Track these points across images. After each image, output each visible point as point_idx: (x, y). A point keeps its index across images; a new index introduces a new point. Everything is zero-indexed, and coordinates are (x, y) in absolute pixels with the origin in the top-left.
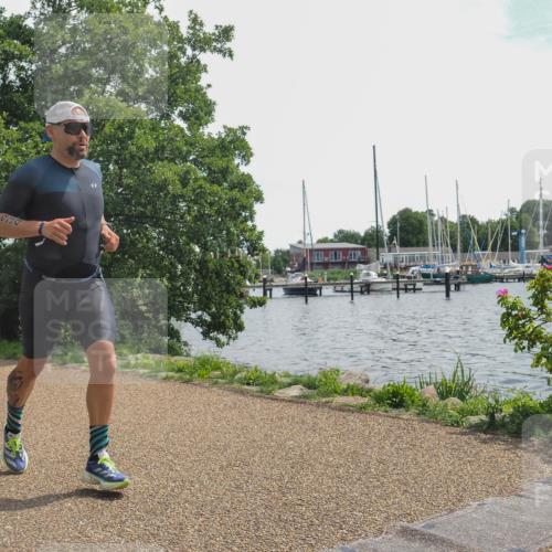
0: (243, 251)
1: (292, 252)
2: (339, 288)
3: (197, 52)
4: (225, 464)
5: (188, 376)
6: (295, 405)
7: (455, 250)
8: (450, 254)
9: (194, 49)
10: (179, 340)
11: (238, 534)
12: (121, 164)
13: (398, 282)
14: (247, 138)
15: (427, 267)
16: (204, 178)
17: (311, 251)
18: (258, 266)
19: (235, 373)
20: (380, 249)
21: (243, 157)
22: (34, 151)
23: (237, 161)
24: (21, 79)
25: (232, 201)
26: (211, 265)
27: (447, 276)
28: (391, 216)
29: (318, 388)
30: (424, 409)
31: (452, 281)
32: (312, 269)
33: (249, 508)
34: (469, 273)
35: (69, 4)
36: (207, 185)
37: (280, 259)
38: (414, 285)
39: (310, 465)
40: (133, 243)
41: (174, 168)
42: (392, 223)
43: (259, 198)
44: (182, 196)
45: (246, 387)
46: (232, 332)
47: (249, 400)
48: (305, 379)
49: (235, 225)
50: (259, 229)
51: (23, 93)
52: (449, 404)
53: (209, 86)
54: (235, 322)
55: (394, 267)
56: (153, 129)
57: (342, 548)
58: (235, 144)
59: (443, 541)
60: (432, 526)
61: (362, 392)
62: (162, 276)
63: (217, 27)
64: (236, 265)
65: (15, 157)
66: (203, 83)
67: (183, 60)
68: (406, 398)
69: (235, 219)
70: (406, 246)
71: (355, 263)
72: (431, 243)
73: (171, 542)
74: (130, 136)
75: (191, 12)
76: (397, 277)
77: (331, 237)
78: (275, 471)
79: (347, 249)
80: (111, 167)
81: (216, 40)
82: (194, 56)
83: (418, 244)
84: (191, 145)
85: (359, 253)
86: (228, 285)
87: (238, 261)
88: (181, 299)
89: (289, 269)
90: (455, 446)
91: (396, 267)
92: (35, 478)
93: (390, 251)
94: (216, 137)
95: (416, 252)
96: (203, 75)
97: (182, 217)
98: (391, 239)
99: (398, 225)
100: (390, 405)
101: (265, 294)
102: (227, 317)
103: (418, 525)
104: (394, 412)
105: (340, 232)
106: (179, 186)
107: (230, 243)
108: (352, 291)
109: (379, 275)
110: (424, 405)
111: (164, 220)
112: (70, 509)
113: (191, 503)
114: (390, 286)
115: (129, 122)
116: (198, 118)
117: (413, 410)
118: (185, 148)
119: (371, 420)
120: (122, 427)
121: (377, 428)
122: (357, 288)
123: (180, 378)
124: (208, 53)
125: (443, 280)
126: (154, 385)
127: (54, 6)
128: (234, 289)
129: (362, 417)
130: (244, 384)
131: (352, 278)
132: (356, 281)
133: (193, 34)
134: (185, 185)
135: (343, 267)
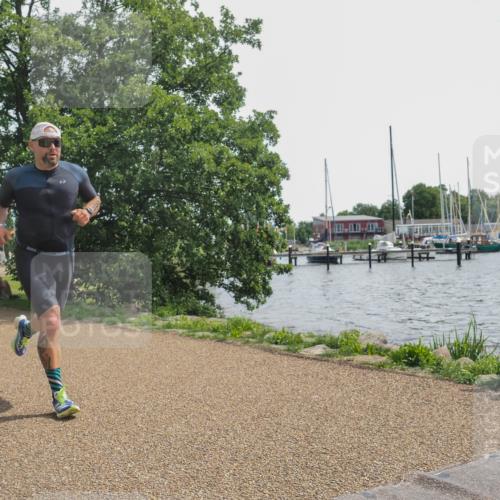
0: (271, 223)
1: (315, 224)
2: (358, 257)
3: (229, 43)
4: (256, 415)
5: (222, 336)
6: (319, 363)
7: (465, 221)
8: (461, 225)
9: (226, 40)
10: (213, 304)
11: (269, 478)
12: (162, 145)
13: (412, 251)
14: (274, 121)
15: (440, 237)
16: (236, 158)
17: (333, 223)
18: (284, 236)
19: (265, 333)
20: (396, 221)
21: (271, 138)
22: (85, 135)
23: (265, 142)
25: (261, 178)
26: (242, 236)
27: (458, 245)
28: (406, 191)
29: (340, 348)
30: (437, 367)
31: (463, 250)
32: (333, 239)
34: (479, 243)
35: (115, 3)
36: (239, 164)
37: (304, 230)
38: (428, 254)
40: (173, 216)
41: (209, 148)
42: (407, 197)
43: (286, 175)
44: (216, 173)
45: (274, 346)
46: (261, 296)
47: (277, 358)
48: (328, 339)
49: (264, 199)
50: (285, 203)
52: (462, 363)
53: (240, 74)
54: (264, 288)
55: (409, 237)
56: (190, 114)
57: (364, 494)
58: (264, 126)
59: (457, 489)
60: (447, 476)
61: (379, 351)
62: (198, 246)
63: (247, 20)
64: (265, 236)
65: (70, 140)
66: (234, 71)
67: (217, 51)
68: (422, 357)
69: (264, 193)
70: (420, 218)
71: (372, 234)
72: (443, 215)
73: (209, 485)
74: (170, 120)
75: (223, 7)
76: (412, 247)
77: (350, 210)
79: (366, 221)
80: (153, 148)
81: (247, 33)
82: (226, 47)
83: (431, 217)
84: (224, 127)
85: (376, 225)
86: (257, 254)
87: (267, 232)
88: (215, 267)
90: (468, 403)
91: (410, 237)
92: (89, 424)
93: (405, 223)
94: (247, 120)
95: (430, 224)
96: (235, 64)
97: (216, 193)
98: (406, 212)
99: (413, 199)
100: (407, 364)
101: (290, 261)
102: (257, 283)
103: (434, 474)
104: (411, 370)
105: (359, 205)
106: (214, 164)
107: (259, 216)
108: (370, 260)
109: (395, 245)
110: (438, 364)
111: (200, 195)
112: (120, 453)
113: (226, 450)
114: (405, 255)
115: (169, 107)
116: (230, 103)
117: (428, 369)
118: (219, 131)
119: (389, 378)
120: (164, 381)
121: (395, 384)
122: (374, 256)
123: (215, 338)
124: (239, 44)
125: (454, 249)
126: (192, 343)
127: (102, 6)
128: (262, 258)
129: (381, 374)
130: (272, 343)
131: (370, 248)
132: (373, 250)
133: (225, 27)
134: (218, 164)
135: (362, 238)
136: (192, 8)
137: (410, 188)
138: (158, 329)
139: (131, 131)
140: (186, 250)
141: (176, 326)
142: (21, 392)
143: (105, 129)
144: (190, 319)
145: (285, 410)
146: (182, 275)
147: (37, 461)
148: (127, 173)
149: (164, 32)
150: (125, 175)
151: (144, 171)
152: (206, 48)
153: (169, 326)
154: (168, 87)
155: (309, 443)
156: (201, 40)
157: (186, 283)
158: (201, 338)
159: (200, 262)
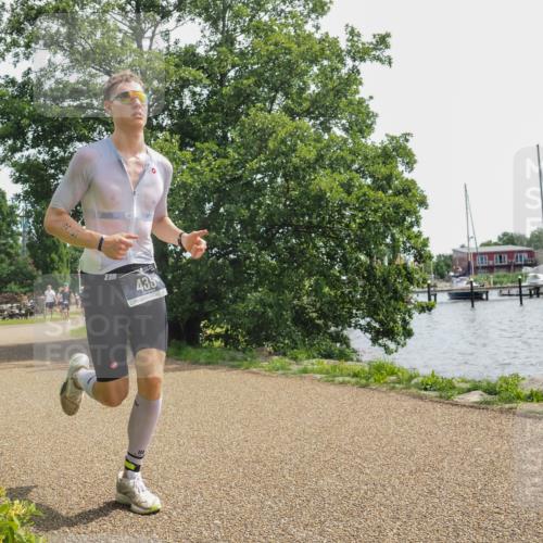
1: (455, 256)
3: (357, 63)
4: (414, 468)
5: (364, 381)
6: (478, 411)
9: (354, 59)
10: (348, 346)
12: (288, 177)
14: (409, 145)
16: (369, 186)
17: (475, 255)
19: (411, 378)
21: (407, 164)
22: (207, 169)
23: (401, 168)
24: (196, 104)
25: (397, 207)
29: (499, 394)
33: (445, 514)
35: (235, 30)
36: (371, 193)
37: (442, 264)
40: (302, 252)
41: (339, 177)
43: (423, 203)
44: (347, 205)
45: (423, 392)
46: (401, 339)
47: (429, 405)
48: (485, 384)
49: (401, 232)
50: (425, 236)
51: (198, 116)
53: (371, 98)
54: (404, 328)
58: (399, 150)
64: (403, 272)
65: (191, 176)
69: (400, 224)
71: (520, 266)
74: (293, 149)
75: (347, 25)
77: (495, 240)
78: (467, 478)
79: (513, 252)
80: (279, 180)
81: (375, 49)
82: (355, 71)
84: (355, 153)
85: (525, 256)
86: (395, 291)
88: (348, 306)
89: (452, 274)
94: (380, 146)
97: (347, 226)
101: (430, 299)
102: (395, 322)
105: (505, 234)
106: (344, 194)
107: (394, 249)
108: (521, 295)
112: (271, 507)
118: (349, 158)
120: (307, 430)
122: (525, 291)
123: (357, 383)
124: (368, 62)
126: (332, 389)
127: (222, 33)
128: (401, 296)
130: (421, 389)
131: (520, 281)
132: (523, 284)
133: (352, 46)
134: (349, 193)
135: (509, 270)
136: (313, 30)
138: (294, 374)
139: (254, 164)
140: (316, 290)
141: (313, 371)
142: (160, 441)
143: (227, 162)
144: (327, 363)
145: (445, 464)
146: (315, 315)
147: (186, 513)
148: (252, 207)
149: (288, 57)
150: (250, 210)
151: (268, 205)
152: (333, 69)
153: (305, 371)
154: (293, 114)
155: (478, 500)
157: (318, 325)
158: (341, 383)
159: (330, 303)
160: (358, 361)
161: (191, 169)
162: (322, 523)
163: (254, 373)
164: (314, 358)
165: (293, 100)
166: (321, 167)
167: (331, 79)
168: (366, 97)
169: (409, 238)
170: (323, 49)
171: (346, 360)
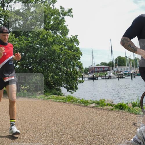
0: (77, 68)
1: (89, 68)
2: (102, 78)
3: (64, 16)
4: (77, 124)
5: (65, 101)
6: (94, 109)
7: (133, 67)
8: (132, 68)
10: (61, 92)
11: (83, 143)
13: (118, 76)
14: (77, 38)
15: (126, 71)
16: (67, 49)
17: (94, 68)
19: (77, 100)
21: (77, 43)
22: (23, 43)
23: (75, 44)
25: (74, 55)
27: (132, 74)
29: (99, 104)
30: (129, 110)
32: (95, 73)
33: (85, 136)
34: (137, 73)
36: (67, 51)
37: (86, 70)
38: (123, 76)
39: (100, 125)
40: (49, 66)
41: (59, 46)
42: (116, 60)
43: (81, 54)
44: (61, 54)
45: (80, 104)
46: (75, 90)
47: (82, 107)
48: (96, 102)
50: (81, 63)
52: (136, 108)
53: (67, 25)
54: (76, 87)
55: (117, 72)
58: (74, 40)
61: (111, 105)
63: (68, 9)
64: (76, 72)
68: (124, 107)
69: (75, 60)
70: (120, 66)
71: (106, 71)
72: (127, 65)
74: (47, 38)
76: (118, 74)
77: (100, 64)
78: (91, 126)
79: (105, 67)
80: (43, 47)
81: (68, 13)
83: (123, 66)
85: (107, 68)
86: (73, 77)
88: (61, 81)
89: (89, 73)
92: (28, 127)
93: (116, 67)
94: (70, 38)
95: (123, 68)
96: (65, 22)
97: (61, 59)
98: (116, 64)
99: (118, 60)
100: (120, 109)
102: (73, 85)
104: (121, 111)
105: (102, 63)
107: (74, 66)
108: (106, 78)
109: (113, 74)
110: (129, 109)
113: (69, 134)
114: (116, 77)
115: (46, 35)
117: (126, 110)
118: (62, 41)
119: (115, 113)
120: (49, 114)
121: (117, 115)
123: (63, 102)
124: (67, 16)
125: (130, 75)
126: (56, 103)
128: (75, 79)
129: (112, 112)
130: (80, 103)
131: (106, 75)
132: (107, 76)
133: (62, 12)
134: (62, 51)
135: (103, 72)
136: (52, 7)
137: (117, 57)
138: (46, 99)
139: (36, 42)
140: (53, 77)
141: (51, 99)
143: (28, 42)
144: (55, 96)
145: (85, 123)
146: (52, 84)
148: (35, 54)
149: (45, 13)
150: (35, 55)
151: (40, 54)
152: (57, 18)
153: (49, 98)
154: (47, 29)
156: (55, 16)
157: (53, 86)
159: (56, 80)
160: (64, 96)
161: (18, 43)
162: (52, 139)
163: (35, 99)
164: (52, 95)
165: (46, 25)
166: (54, 43)
167: (57, 20)
168: (66, 25)
169: (77, 63)
170: (54, 12)
171: (60, 95)
